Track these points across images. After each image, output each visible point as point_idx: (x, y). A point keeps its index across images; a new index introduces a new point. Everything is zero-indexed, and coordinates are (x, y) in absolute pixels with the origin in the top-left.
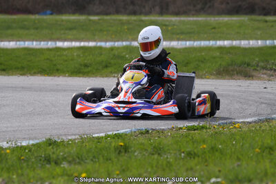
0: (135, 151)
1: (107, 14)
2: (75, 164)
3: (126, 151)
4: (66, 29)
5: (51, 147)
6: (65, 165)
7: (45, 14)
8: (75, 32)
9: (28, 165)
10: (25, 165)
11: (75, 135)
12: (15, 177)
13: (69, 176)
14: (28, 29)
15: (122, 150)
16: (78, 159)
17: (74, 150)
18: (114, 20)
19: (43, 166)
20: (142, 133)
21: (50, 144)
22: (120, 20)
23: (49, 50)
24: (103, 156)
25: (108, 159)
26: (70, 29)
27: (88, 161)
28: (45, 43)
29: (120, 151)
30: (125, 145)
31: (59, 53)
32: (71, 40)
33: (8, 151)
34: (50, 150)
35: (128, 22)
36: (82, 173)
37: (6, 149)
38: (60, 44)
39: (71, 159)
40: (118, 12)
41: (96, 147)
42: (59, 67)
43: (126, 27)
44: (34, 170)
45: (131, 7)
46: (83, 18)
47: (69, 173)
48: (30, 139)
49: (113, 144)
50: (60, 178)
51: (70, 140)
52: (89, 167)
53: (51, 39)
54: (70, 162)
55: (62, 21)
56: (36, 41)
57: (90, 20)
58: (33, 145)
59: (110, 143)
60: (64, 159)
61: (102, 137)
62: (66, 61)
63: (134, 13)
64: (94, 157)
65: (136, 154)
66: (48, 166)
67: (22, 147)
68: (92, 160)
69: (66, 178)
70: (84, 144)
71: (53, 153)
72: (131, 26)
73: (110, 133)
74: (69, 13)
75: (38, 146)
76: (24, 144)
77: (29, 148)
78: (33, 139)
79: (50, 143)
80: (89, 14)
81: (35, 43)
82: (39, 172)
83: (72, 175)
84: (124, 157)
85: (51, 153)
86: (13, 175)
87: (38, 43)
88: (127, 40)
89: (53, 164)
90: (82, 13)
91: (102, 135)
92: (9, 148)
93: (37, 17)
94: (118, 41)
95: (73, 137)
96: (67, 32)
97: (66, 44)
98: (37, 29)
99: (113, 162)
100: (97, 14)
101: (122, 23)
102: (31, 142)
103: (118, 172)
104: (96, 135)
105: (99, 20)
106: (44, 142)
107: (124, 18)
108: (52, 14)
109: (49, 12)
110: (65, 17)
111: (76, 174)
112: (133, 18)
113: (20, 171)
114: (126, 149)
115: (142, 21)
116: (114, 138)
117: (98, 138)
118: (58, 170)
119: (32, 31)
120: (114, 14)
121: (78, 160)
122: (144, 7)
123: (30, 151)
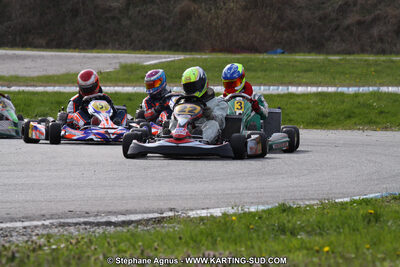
0: (388, 221)
1: (350, 53)
2: (316, 234)
3: (376, 221)
4: (301, 71)
5: (285, 214)
6: (302, 236)
7: (275, 53)
8: (310, 75)
9: (258, 236)
10: (254, 235)
11: (313, 199)
12: (243, 249)
13: (308, 249)
14: (255, 71)
15: (372, 219)
16: (318, 229)
17: (313, 218)
18: (358, 60)
19: (276, 238)
20: (395, 198)
21: (284, 211)
22: (366, 61)
23: (279, 96)
24: (349, 226)
25: (355, 230)
26: (306, 71)
27: (331, 231)
28: (275, 88)
29: (370, 220)
30: (376, 213)
31: (291, 100)
32: (307, 85)
33: (234, 218)
34: (284, 217)
35: (376, 63)
36: (324, 246)
37: (232, 215)
38: (293, 89)
39: (309, 229)
40: (363, 51)
41: (340, 215)
42: (292, 117)
43: (373, 69)
44: (266, 241)
45: (379, 45)
46: (321, 57)
47: (308, 245)
48: (258, 204)
49: (361, 212)
50: (297, 253)
51: (308, 206)
52: (333, 238)
53: (282, 84)
54: (309, 233)
55: (296, 61)
56: (265, 85)
57: (330, 61)
58: (263, 211)
59: (358, 210)
60: (302, 228)
61: (347, 203)
62: (301, 109)
63: (383, 52)
64: (338, 227)
65: (389, 224)
66: (282, 237)
67: (250, 213)
68: (335, 230)
69: (305, 252)
70: (326, 211)
71: (289, 221)
72: (379, 68)
73: (357, 198)
74: (304, 52)
75: (269, 212)
76: (253, 209)
77: (259, 215)
78: (263, 204)
79: (284, 209)
80: (328, 53)
81: (262, 88)
82: (273, 244)
83: (312, 249)
84: (375, 228)
85: (285, 222)
86: (241, 247)
87: (267, 88)
88: (375, 85)
89: (288, 234)
90: (319, 53)
91: (347, 200)
92: (235, 214)
93: (265, 56)
94: (364, 86)
95: (312, 202)
96: (301, 74)
97: (301, 90)
98: (265, 70)
99: (361, 234)
100: (338, 53)
101: (368, 64)
102: (261, 208)
103: (368, 246)
104: (340, 200)
105: (340, 60)
106: (276, 208)
107: (371, 58)
108: (283, 53)
109: (279, 50)
110: (299, 57)
111: (317, 248)
112: (383, 58)
113: (249, 243)
114: (377, 217)
115: (392, 61)
116: (361, 204)
117: (342, 204)
118: (295, 242)
119: (260, 74)
120: (358, 53)
121: (318, 231)
122: (395, 45)
123: (260, 218)
